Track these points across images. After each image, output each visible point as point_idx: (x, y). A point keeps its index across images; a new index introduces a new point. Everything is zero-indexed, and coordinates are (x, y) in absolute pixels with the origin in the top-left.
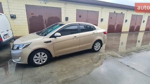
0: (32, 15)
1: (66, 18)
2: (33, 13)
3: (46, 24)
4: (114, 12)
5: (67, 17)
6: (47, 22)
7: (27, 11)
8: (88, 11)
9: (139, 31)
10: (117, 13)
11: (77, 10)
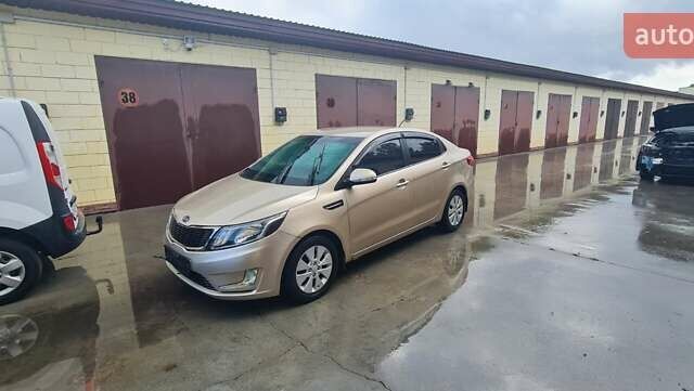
0: (129, 104)
1: (277, 110)
2: (132, 96)
3: (193, 144)
4: (444, 83)
5: (280, 109)
6: (198, 131)
7: (101, 83)
8: (357, 80)
9: (528, 149)
10: (456, 87)
11: (316, 75)
